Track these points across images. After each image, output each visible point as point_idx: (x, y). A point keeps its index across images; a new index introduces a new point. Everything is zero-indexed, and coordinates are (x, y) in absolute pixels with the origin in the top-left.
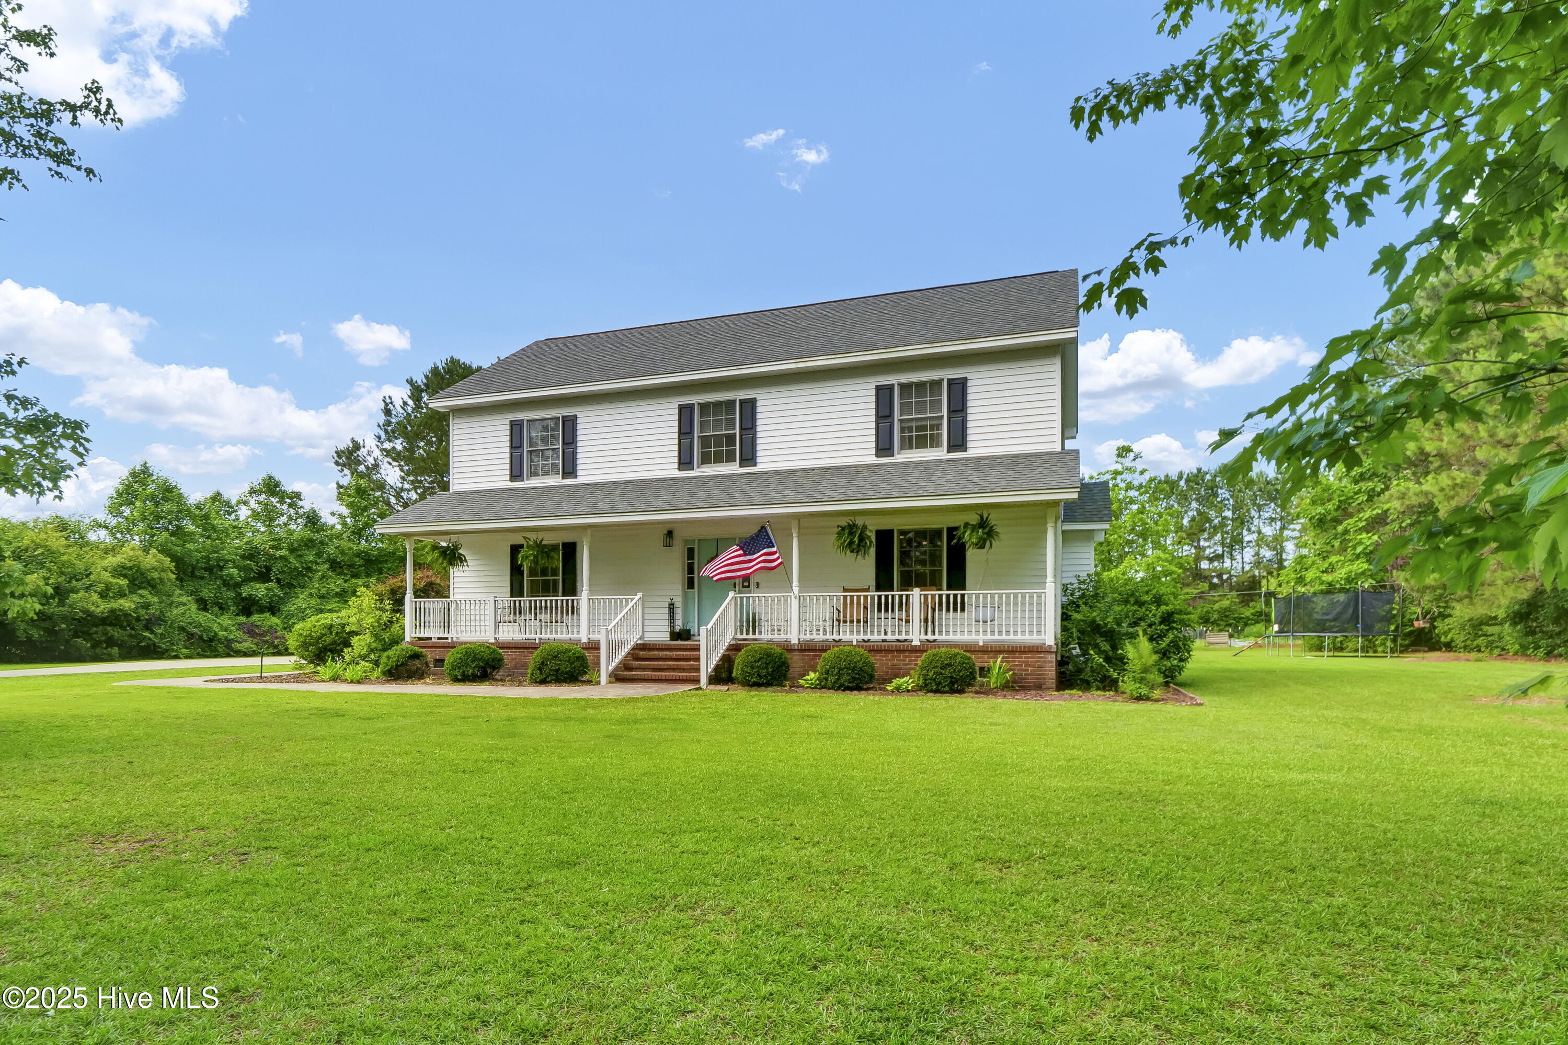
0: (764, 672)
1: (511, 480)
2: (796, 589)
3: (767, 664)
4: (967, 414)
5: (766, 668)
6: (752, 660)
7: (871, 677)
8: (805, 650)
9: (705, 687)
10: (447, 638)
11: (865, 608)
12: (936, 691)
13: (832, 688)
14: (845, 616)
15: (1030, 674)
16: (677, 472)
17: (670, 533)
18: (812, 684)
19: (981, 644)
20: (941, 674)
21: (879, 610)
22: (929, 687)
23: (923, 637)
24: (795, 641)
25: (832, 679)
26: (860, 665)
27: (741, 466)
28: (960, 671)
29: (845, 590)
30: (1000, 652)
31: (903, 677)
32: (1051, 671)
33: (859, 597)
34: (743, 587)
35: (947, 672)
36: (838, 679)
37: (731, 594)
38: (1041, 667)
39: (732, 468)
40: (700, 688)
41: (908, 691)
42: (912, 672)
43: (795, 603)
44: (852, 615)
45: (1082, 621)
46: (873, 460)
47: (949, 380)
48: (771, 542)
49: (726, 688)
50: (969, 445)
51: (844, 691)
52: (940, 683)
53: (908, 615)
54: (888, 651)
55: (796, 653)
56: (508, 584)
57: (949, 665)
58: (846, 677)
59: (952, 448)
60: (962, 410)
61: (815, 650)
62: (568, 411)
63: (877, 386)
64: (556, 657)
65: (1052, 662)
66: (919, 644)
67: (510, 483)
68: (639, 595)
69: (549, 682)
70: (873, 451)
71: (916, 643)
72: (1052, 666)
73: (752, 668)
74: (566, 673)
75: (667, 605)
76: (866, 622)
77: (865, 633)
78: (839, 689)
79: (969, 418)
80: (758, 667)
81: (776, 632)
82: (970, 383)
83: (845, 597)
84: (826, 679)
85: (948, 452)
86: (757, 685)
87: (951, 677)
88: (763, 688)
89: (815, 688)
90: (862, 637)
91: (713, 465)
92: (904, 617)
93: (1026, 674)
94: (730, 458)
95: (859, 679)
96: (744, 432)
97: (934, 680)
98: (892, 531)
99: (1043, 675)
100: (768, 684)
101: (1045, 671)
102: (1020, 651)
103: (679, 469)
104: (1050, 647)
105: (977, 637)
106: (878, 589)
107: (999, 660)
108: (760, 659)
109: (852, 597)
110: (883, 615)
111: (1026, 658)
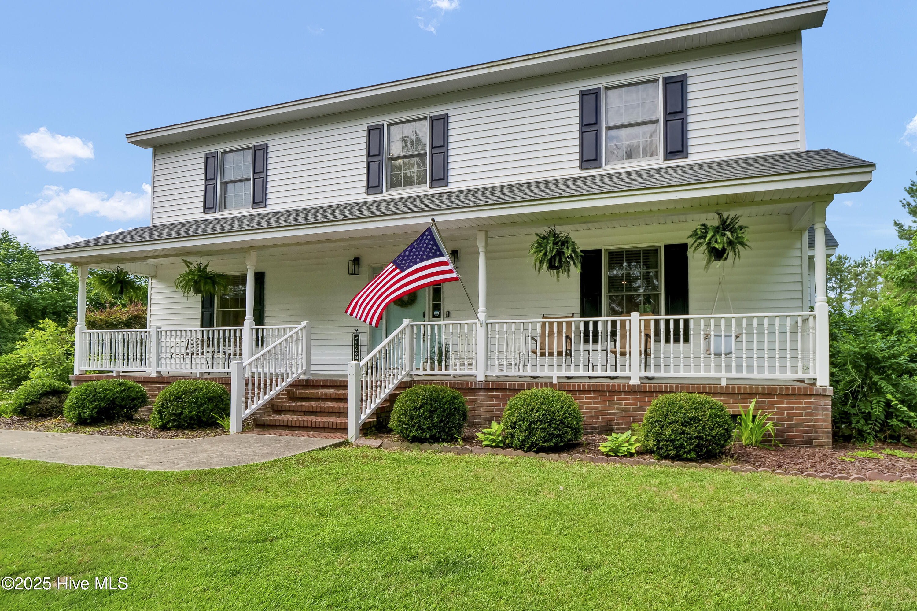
0: (426, 424)
1: (204, 212)
2: (482, 315)
3: (431, 412)
4: (687, 116)
5: (431, 417)
6: (411, 406)
7: (577, 431)
8: (492, 389)
9: (352, 441)
10: (112, 372)
11: (568, 337)
12: (677, 458)
13: (520, 448)
14: (542, 348)
15: (796, 425)
16: (365, 196)
17: (356, 261)
18: (493, 441)
19: (724, 383)
20: (683, 433)
21: (586, 341)
22: (663, 452)
23: (643, 374)
24: (480, 378)
25: (520, 436)
26: (560, 416)
27: (431, 187)
28: (712, 429)
29: (544, 317)
30: (752, 395)
31: (623, 431)
32: (825, 421)
33: (560, 324)
34: (434, 316)
35: (691, 431)
36: (528, 437)
37: (406, 322)
38: (811, 415)
39: (424, 190)
40: (346, 443)
41: (632, 455)
42: (635, 426)
43: (481, 332)
44: (551, 346)
45: (859, 353)
46: (577, 173)
47: (665, 79)
48: (439, 250)
49: (377, 443)
50: (691, 150)
51: (537, 452)
52: (681, 446)
53: (623, 346)
54: (599, 391)
55: (482, 393)
56: (199, 316)
57: (695, 419)
58: (539, 434)
59: (670, 154)
60: (681, 112)
61: (505, 390)
62: (258, 141)
63: (581, 91)
64: (180, 398)
65: (827, 409)
66: (638, 382)
67: (204, 215)
68: (304, 324)
69: (169, 429)
70: (577, 163)
71: (635, 381)
72: (826, 415)
73: (411, 417)
74: (191, 418)
75: (351, 337)
76: (569, 355)
77: (568, 366)
78: (529, 450)
79: (690, 119)
80: (420, 416)
81: (458, 367)
82: (690, 81)
83: (544, 324)
84: (512, 436)
85: (665, 160)
86: (421, 440)
87: (699, 438)
88: (427, 445)
89: (497, 446)
90: (564, 373)
91: (403, 187)
92: (618, 349)
93: (789, 425)
94: (421, 182)
95: (559, 435)
96: (435, 151)
97: (673, 441)
98: (600, 251)
99: (814, 426)
100: (434, 439)
101: (817, 421)
102: (781, 394)
103: (367, 193)
104: (824, 388)
105: (718, 375)
106: (583, 315)
107: (752, 406)
108: (422, 406)
109: (552, 324)
110: (591, 346)
111: (788, 403)
